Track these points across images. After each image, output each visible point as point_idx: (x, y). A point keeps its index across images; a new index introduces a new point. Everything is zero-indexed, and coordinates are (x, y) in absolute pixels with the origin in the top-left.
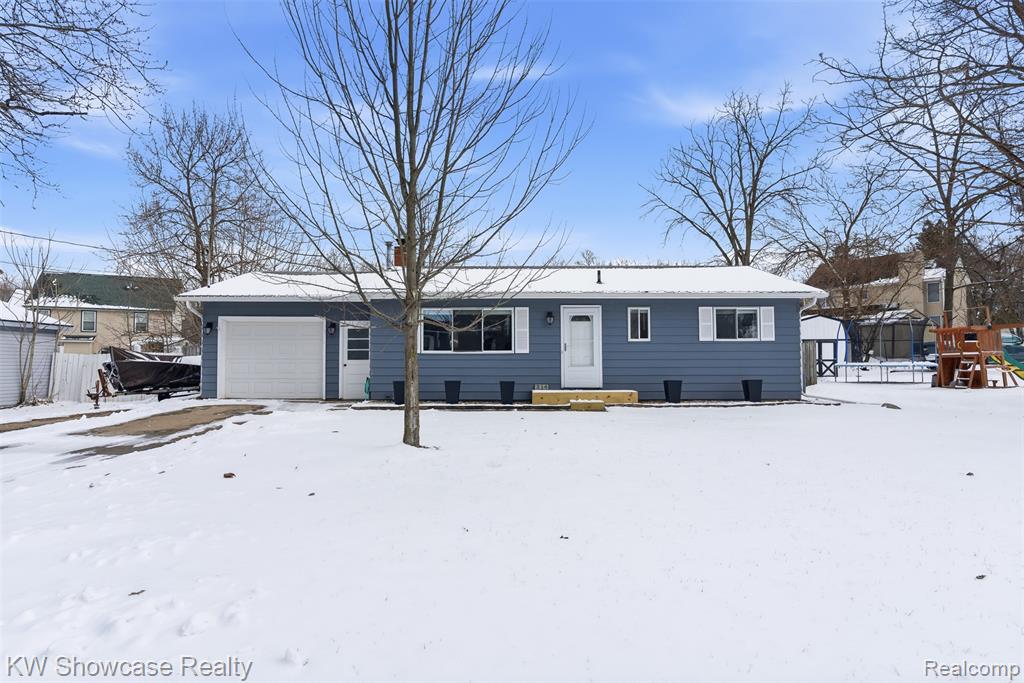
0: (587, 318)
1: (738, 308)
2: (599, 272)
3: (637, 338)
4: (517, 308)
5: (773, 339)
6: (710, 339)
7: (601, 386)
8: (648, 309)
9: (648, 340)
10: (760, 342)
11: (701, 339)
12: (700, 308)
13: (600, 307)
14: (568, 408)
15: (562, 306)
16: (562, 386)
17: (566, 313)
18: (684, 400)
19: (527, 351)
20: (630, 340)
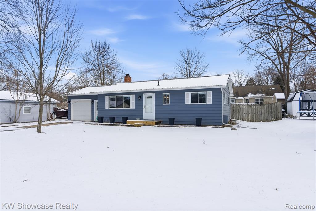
0: (151, 97)
1: (198, 92)
2: (159, 82)
3: (165, 103)
4: (132, 95)
5: (211, 103)
6: (189, 103)
7: (154, 119)
8: (169, 94)
9: (169, 104)
10: (207, 104)
11: (186, 103)
12: (186, 93)
13: (154, 93)
14: (133, 126)
15: (143, 94)
16: (144, 119)
17: (145, 96)
18: (175, 125)
19: (134, 108)
20: (163, 104)
